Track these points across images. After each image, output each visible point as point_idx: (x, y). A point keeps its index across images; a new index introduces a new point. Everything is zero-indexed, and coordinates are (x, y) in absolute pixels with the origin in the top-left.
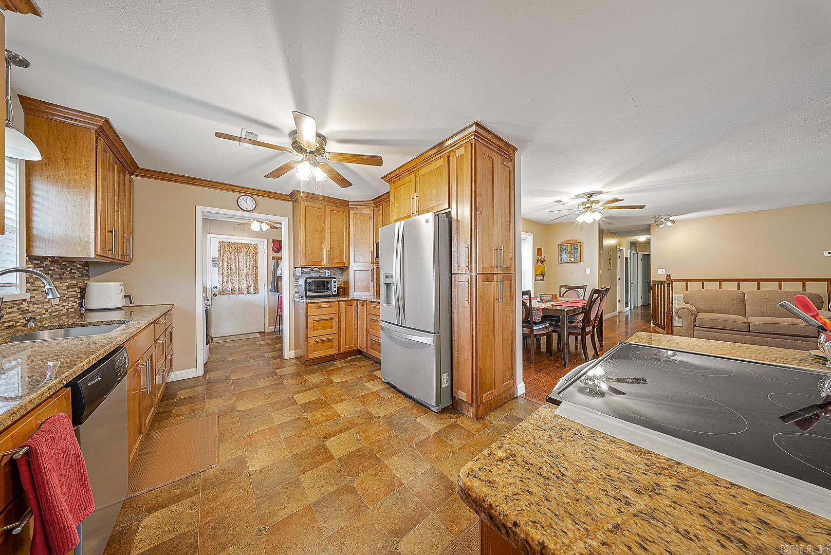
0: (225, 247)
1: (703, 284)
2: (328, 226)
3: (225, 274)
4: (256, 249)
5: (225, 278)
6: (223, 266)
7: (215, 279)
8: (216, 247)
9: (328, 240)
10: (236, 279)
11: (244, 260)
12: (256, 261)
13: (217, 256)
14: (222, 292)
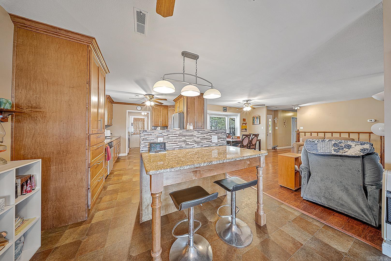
0: (135, 120)
1: (311, 133)
2: (161, 114)
3: (135, 128)
4: (144, 120)
5: (135, 129)
6: (134, 126)
7: (132, 130)
8: (133, 119)
9: (161, 118)
10: (138, 130)
11: (140, 123)
12: (144, 124)
13: (133, 122)
14: (134, 134)
